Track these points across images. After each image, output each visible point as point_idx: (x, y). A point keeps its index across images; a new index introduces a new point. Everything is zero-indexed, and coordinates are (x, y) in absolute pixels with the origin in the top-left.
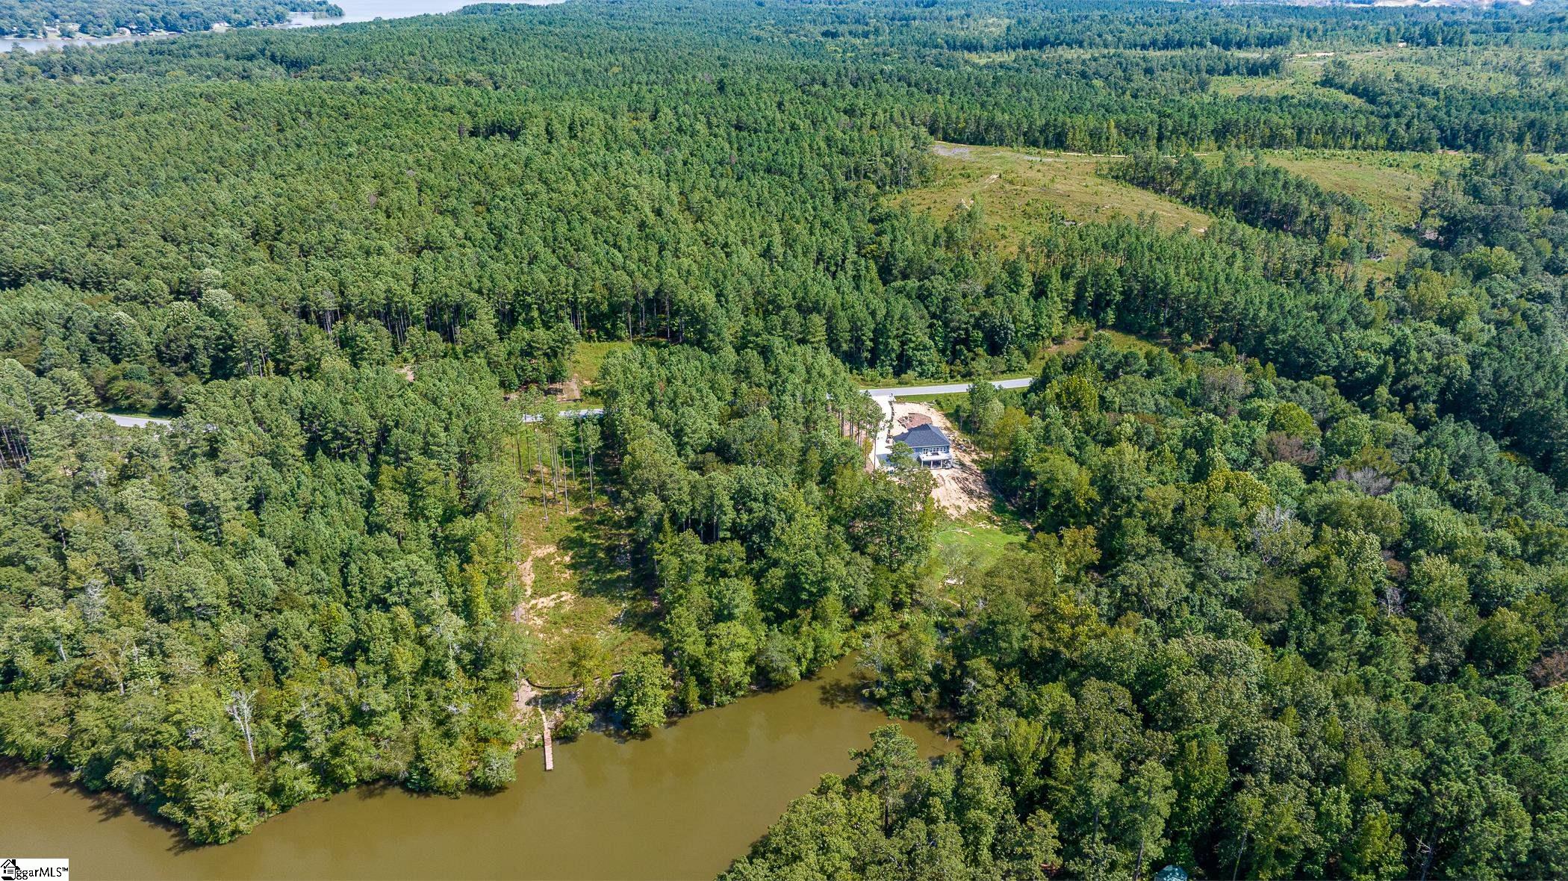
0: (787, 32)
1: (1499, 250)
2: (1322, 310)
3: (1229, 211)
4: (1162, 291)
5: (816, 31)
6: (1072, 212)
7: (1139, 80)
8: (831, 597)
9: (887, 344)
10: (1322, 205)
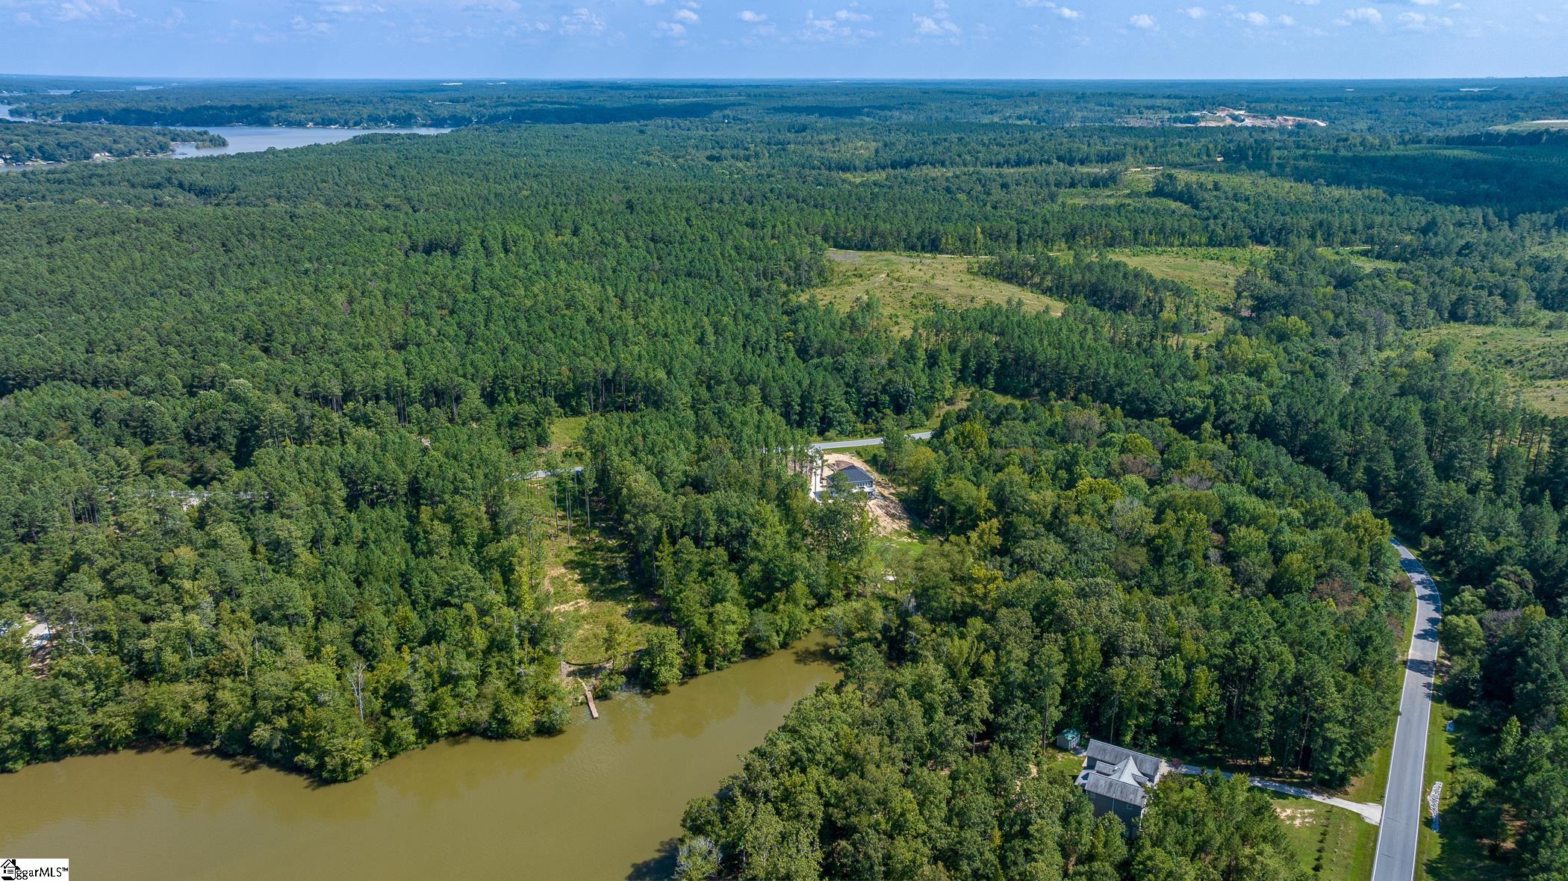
0: (676, 158)
1: (1293, 318)
2: (1157, 368)
3: (1080, 299)
4: (1031, 357)
5: (702, 156)
6: (951, 302)
7: (997, 194)
8: (799, 584)
9: (811, 408)
10: (1156, 291)
